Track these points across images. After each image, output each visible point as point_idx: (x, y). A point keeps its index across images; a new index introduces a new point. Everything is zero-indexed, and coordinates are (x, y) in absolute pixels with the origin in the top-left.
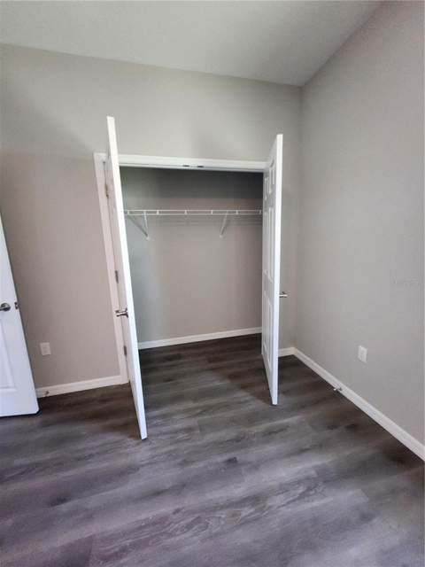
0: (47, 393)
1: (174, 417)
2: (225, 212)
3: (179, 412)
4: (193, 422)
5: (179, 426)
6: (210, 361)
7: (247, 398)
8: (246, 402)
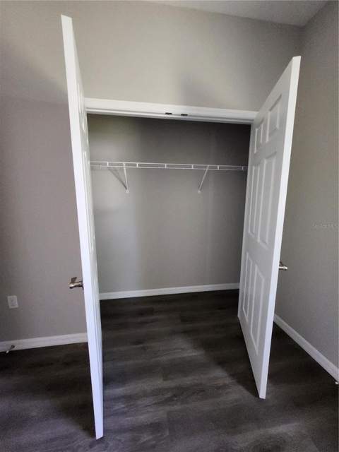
0: (13, 347)
1: (139, 402)
2: (206, 167)
3: (145, 394)
4: (161, 414)
5: (143, 418)
6: (184, 320)
7: (227, 382)
8: (225, 387)
